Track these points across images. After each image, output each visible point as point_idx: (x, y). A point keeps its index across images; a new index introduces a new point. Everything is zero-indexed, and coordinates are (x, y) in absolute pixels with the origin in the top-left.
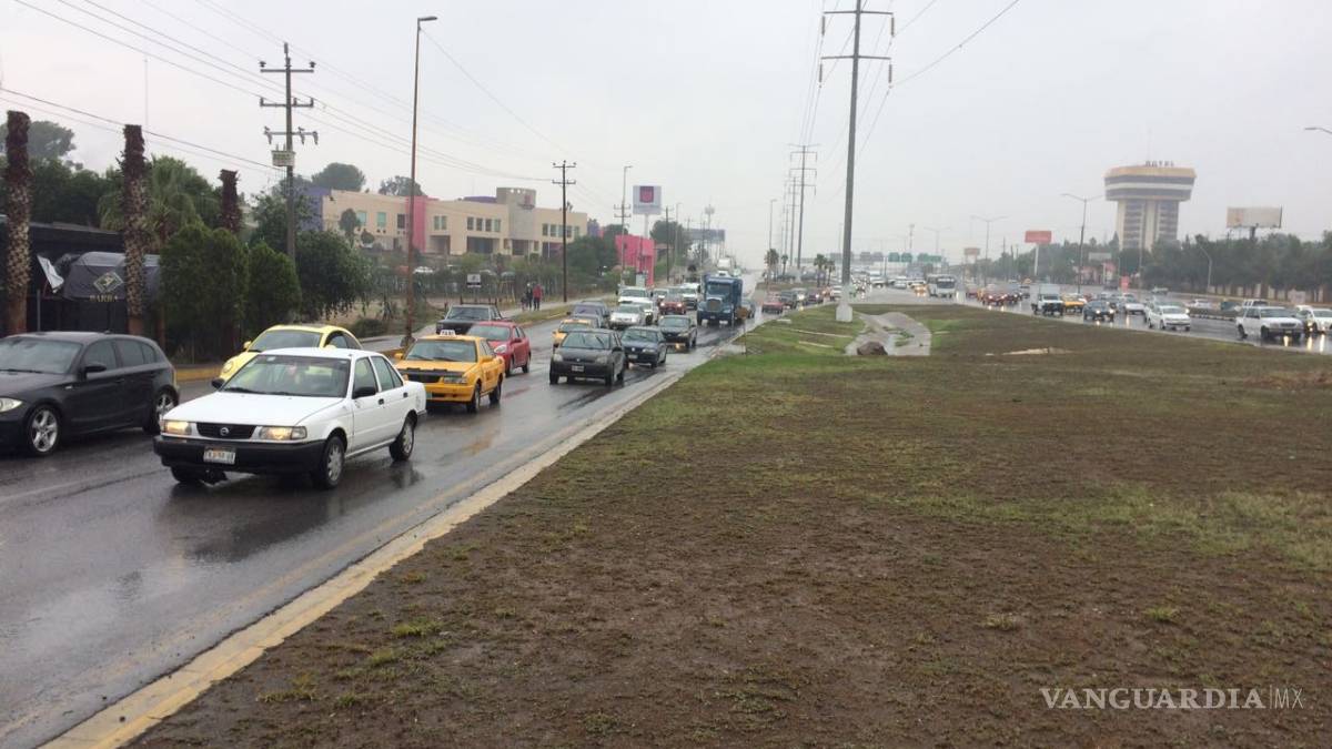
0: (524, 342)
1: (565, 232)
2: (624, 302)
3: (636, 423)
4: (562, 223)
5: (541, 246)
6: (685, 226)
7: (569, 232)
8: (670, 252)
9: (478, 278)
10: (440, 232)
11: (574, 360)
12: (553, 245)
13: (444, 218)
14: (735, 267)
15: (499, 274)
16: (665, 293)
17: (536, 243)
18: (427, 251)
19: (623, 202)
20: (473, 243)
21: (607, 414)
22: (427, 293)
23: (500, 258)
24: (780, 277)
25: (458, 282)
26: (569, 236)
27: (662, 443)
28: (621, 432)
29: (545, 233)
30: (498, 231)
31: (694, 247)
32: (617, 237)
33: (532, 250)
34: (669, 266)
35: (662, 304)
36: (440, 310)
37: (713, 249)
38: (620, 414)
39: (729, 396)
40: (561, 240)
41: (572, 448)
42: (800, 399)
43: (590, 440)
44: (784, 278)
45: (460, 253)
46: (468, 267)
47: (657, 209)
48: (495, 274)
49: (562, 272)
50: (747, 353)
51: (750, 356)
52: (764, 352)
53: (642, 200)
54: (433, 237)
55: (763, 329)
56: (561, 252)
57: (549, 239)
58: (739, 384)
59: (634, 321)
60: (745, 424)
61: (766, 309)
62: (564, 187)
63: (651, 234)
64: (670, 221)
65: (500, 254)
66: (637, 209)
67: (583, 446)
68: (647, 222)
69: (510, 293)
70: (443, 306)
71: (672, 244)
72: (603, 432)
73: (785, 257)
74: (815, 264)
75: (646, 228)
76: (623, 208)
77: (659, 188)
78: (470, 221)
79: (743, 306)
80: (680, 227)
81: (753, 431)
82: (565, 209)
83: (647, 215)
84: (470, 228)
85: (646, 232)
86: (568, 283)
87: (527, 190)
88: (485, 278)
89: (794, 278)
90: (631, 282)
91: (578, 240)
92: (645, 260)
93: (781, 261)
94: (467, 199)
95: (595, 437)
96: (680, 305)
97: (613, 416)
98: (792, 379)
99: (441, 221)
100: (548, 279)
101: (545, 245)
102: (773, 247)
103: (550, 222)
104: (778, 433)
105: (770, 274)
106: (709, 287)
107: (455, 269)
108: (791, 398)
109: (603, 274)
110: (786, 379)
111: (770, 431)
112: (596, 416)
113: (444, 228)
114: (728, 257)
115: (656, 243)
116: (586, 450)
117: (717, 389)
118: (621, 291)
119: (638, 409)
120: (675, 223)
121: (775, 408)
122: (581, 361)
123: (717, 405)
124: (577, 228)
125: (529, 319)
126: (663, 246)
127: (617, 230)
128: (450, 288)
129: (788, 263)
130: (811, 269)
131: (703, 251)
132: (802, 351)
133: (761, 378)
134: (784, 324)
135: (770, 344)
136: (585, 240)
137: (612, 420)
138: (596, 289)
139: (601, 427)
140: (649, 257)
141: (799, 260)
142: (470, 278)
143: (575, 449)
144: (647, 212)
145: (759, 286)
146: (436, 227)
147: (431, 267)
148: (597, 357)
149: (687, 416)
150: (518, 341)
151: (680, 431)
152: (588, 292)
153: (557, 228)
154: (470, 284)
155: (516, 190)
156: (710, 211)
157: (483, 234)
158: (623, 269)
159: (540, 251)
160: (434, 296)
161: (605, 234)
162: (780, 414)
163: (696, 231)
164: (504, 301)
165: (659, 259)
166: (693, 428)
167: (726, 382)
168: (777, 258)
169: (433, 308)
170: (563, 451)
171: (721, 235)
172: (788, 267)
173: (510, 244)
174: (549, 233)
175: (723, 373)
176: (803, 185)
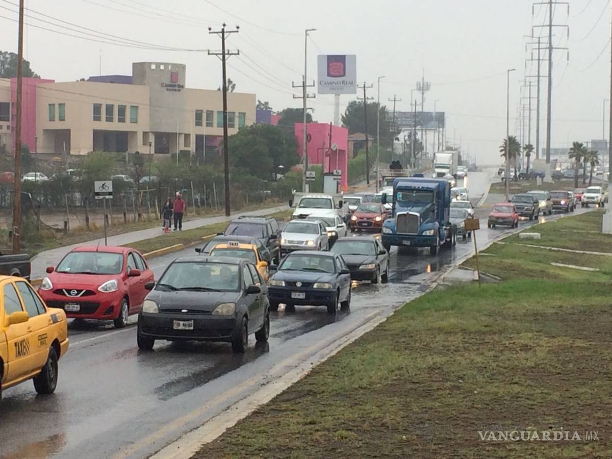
0: (144, 276)
1: (226, 119)
2: (302, 217)
3: (330, 380)
4: (222, 109)
5: (193, 140)
6: (390, 108)
7: (232, 120)
8: (370, 144)
9: (109, 186)
10: (58, 125)
11: (179, 311)
12: (211, 138)
13: (62, 105)
14: (460, 162)
15: (137, 180)
16: (357, 202)
17: (187, 136)
18: (39, 151)
19: (305, 77)
20: (102, 139)
21: (289, 368)
22: (39, 208)
23: (139, 159)
24: (521, 175)
25: (80, 192)
26: (232, 126)
27: (368, 407)
28: (309, 393)
29: (198, 123)
30: (135, 121)
31: (403, 136)
32: (297, 124)
33: (181, 146)
34: (368, 164)
35: (354, 218)
36: (58, 230)
37: (429, 139)
38: (307, 368)
39: (456, 340)
40: (220, 132)
41: (243, 415)
42: (556, 342)
43: (268, 405)
44: (529, 176)
45: (84, 152)
46: (94, 171)
47: (351, 85)
48: (132, 180)
49: (223, 175)
50: (480, 280)
51: (484, 285)
52: (504, 279)
53: (329, 75)
54: (46, 131)
55: (503, 247)
56: (220, 149)
57: (205, 131)
58: (471, 324)
59: (311, 244)
60: (480, 378)
61: (494, 223)
62: (224, 60)
63: (344, 120)
64: (369, 102)
65: (137, 153)
66: (324, 87)
67: (259, 413)
68: (337, 105)
69: (153, 205)
70: (61, 226)
71: (374, 134)
72: (284, 393)
73: (529, 148)
74: (571, 157)
75: (336, 113)
76: (304, 86)
77: (354, 57)
78: (97, 109)
79: (451, 220)
80: (384, 108)
81: (492, 388)
82: (225, 89)
83: (338, 95)
84: (97, 118)
85: (336, 118)
86: (231, 189)
87: (174, 65)
88: (118, 184)
89: (542, 176)
90: (317, 187)
91: (243, 130)
92: (335, 156)
93: (523, 153)
94: (92, 79)
95: (274, 401)
96: (378, 219)
97: (299, 370)
98: (544, 315)
99: (58, 110)
100: (204, 184)
101: (199, 138)
102: (510, 134)
103: (205, 108)
104: (527, 391)
105: (508, 171)
106: (400, 195)
107: (79, 174)
108: (544, 340)
109: (279, 176)
110: (535, 315)
111: (516, 388)
112: (274, 371)
113: (62, 119)
114: (449, 149)
115: (350, 132)
116: (260, 419)
117: (440, 330)
118: (297, 200)
119: (332, 360)
120: (376, 105)
121: (523, 355)
122: (191, 311)
123: (440, 353)
124: (242, 115)
125: (180, 240)
126: (361, 137)
127: (296, 116)
128: (71, 200)
129: (533, 156)
130: (564, 165)
131: (416, 141)
132: (556, 277)
133: (499, 314)
134: (530, 239)
135: (511, 268)
136: (253, 130)
137: (295, 376)
138: (271, 196)
139: (280, 386)
140: (342, 152)
141: (548, 152)
142: (98, 186)
143: (248, 417)
144: (337, 90)
145: (494, 188)
146: (52, 119)
147: (44, 172)
148: (219, 304)
149: (399, 369)
150: (135, 274)
151: (392, 390)
152: (259, 201)
153: (215, 116)
154: (98, 194)
155: (158, 65)
156: (423, 88)
157: (116, 126)
158: (305, 169)
159: (192, 148)
160: (50, 212)
161: (279, 122)
162: (530, 364)
163: (404, 115)
164: (145, 215)
165: (355, 154)
166: (409, 386)
167: (453, 321)
168: (518, 151)
169: (49, 228)
170: (231, 420)
171: (440, 119)
172: (534, 161)
173: (152, 139)
174: (204, 122)
175: (447, 309)
176: (551, 48)
